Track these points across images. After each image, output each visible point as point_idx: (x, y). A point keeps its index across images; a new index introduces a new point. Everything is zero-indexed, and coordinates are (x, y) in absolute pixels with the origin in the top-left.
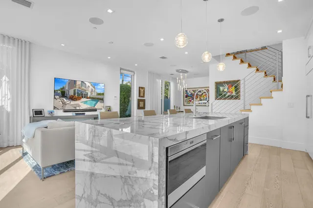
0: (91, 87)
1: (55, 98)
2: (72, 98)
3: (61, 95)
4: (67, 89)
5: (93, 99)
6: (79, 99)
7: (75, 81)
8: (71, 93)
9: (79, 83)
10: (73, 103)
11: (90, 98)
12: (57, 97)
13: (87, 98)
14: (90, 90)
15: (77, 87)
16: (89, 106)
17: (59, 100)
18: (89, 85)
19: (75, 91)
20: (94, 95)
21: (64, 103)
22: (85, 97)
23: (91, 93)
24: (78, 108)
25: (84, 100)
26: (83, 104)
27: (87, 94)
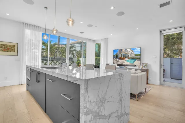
0: (131, 51)
1: (114, 59)
2: (121, 59)
3: (116, 57)
4: (118, 54)
5: (132, 58)
6: (124, 59)
7: (122, 50)
8: (120, 56)
9: (124, 50)
10: (121, 61)
11: (130, 58)
12: (115, 58)
13: (129, 58)
14: (130, 53)
15: (123, 52)
16: (130, 63)
17: (115, 60)
18: (130, 50)
19: (122, 54)
20: (133, 56)
21: (117, 61)
22: (127, 58)
23: (131, 55)
24: (123, 64)
25: (127, 59)
26: (126, 62)
27: (128, 56)
